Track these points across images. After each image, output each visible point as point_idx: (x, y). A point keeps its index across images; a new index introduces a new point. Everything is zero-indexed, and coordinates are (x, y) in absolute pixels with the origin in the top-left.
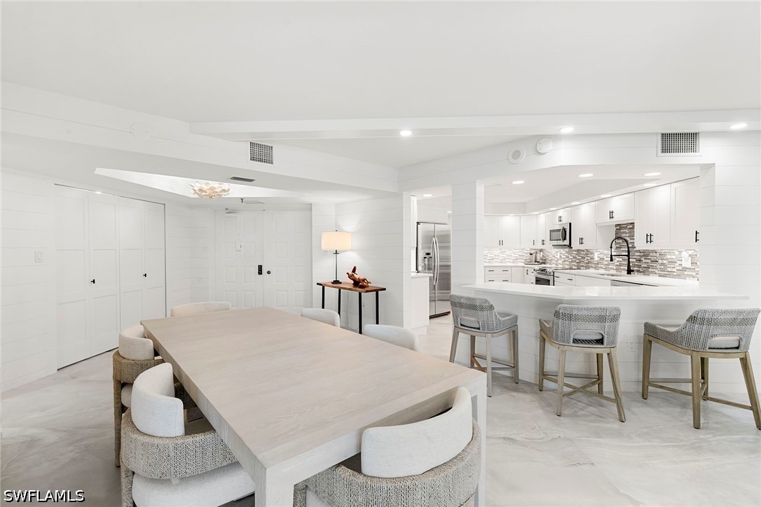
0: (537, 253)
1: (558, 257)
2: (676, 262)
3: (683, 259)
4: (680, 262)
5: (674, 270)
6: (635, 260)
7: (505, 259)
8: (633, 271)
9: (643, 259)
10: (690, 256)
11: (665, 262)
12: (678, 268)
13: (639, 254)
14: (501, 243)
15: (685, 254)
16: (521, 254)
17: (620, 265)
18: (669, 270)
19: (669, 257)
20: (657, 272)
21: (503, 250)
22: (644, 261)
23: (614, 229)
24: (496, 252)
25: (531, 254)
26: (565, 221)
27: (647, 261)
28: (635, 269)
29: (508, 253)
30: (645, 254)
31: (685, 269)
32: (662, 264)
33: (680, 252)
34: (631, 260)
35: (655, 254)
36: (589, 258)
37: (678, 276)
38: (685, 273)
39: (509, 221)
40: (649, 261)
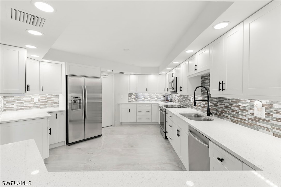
0: (168, 96)
1: (176, 98)
2: (247, 111)
3: (255, 108)
4: (251, 111)
5: (245, 118)
6: (213, 105)
7: (152, 99)
8: (211, 114)
9: (219, 104)
10: (264, 105)
11: (237, 109)
12: (250, 117)
13: (215, 100)
14: (147, 90)
15: (258, 104)
16: (160, 96)
17: (204, 107)
18: (241, 117)
19: (240, 104)
20: (229, 117)
21: (151, 94)
22: (220, 106)
23: (200, 80)
24: (147, 95)
25: (164, 96)
26: (175, 76)
27: (222, 106)
28: (214, 111)
29: (153, 95)
30: (221, 100)
31: (257, 119)
32: (234, 111)
33: (252, 101)
34: (210, 104)
35: (227, 101)
36: (188, 100)
37: (250, 125)
38: (258, 123)
39: (152, 78)
40: (223, 106)
